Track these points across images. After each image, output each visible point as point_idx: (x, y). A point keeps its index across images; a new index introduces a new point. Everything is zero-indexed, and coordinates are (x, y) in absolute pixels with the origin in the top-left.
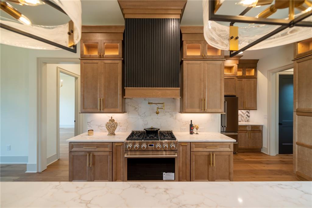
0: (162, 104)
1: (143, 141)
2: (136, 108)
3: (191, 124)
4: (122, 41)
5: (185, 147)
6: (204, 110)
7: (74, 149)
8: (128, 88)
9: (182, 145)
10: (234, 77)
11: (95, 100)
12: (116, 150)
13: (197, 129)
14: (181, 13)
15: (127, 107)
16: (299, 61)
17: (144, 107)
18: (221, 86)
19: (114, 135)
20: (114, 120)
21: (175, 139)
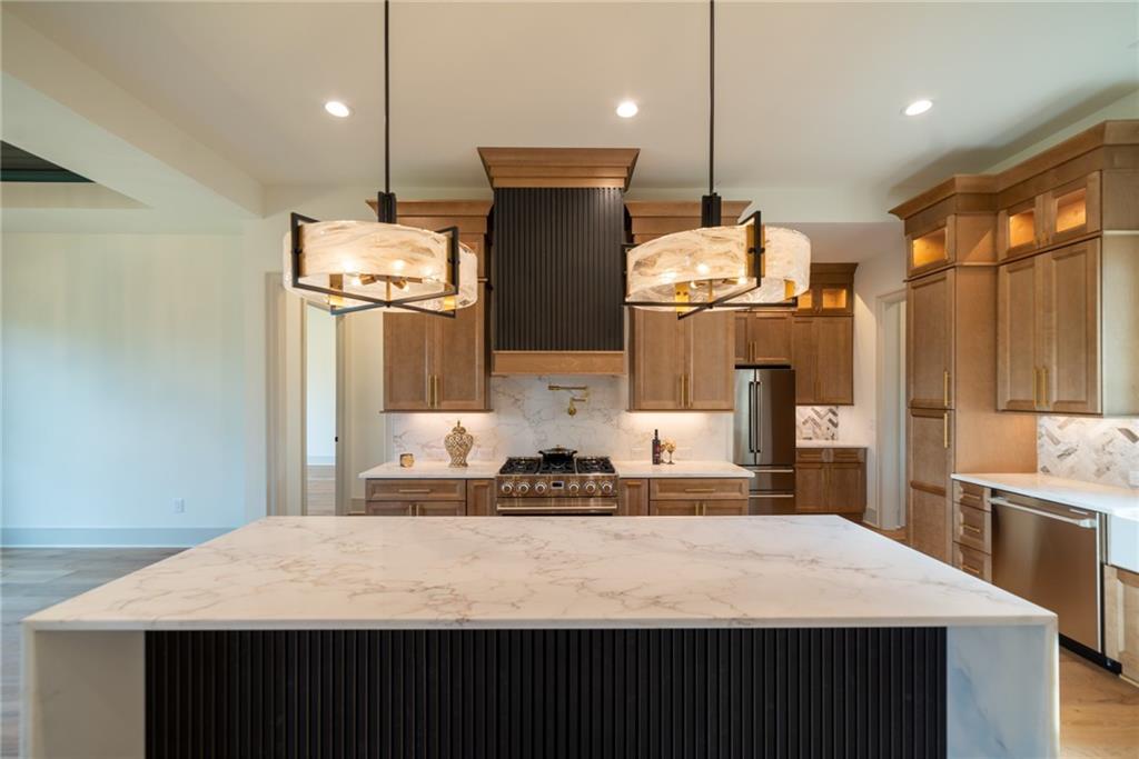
0: (584, 388)
1: (538, 474)
2: (517, 400)
3: (656, 438)
4: (485, 236)
5: (636, 490)
6: (686, 403)
7: (377, 496)
8: (501, 352)
9: (629, 486)
10: (785, 315)
11: (419, 378)
12: (476, 497)
13: (670, 452)
14: (626, 175)
15: (494, 397)
16: (918, 282)
17: (537, 396)
18: (726, 346)
19: (466, 465)
20: (464, 430)
21: (613, 472)
